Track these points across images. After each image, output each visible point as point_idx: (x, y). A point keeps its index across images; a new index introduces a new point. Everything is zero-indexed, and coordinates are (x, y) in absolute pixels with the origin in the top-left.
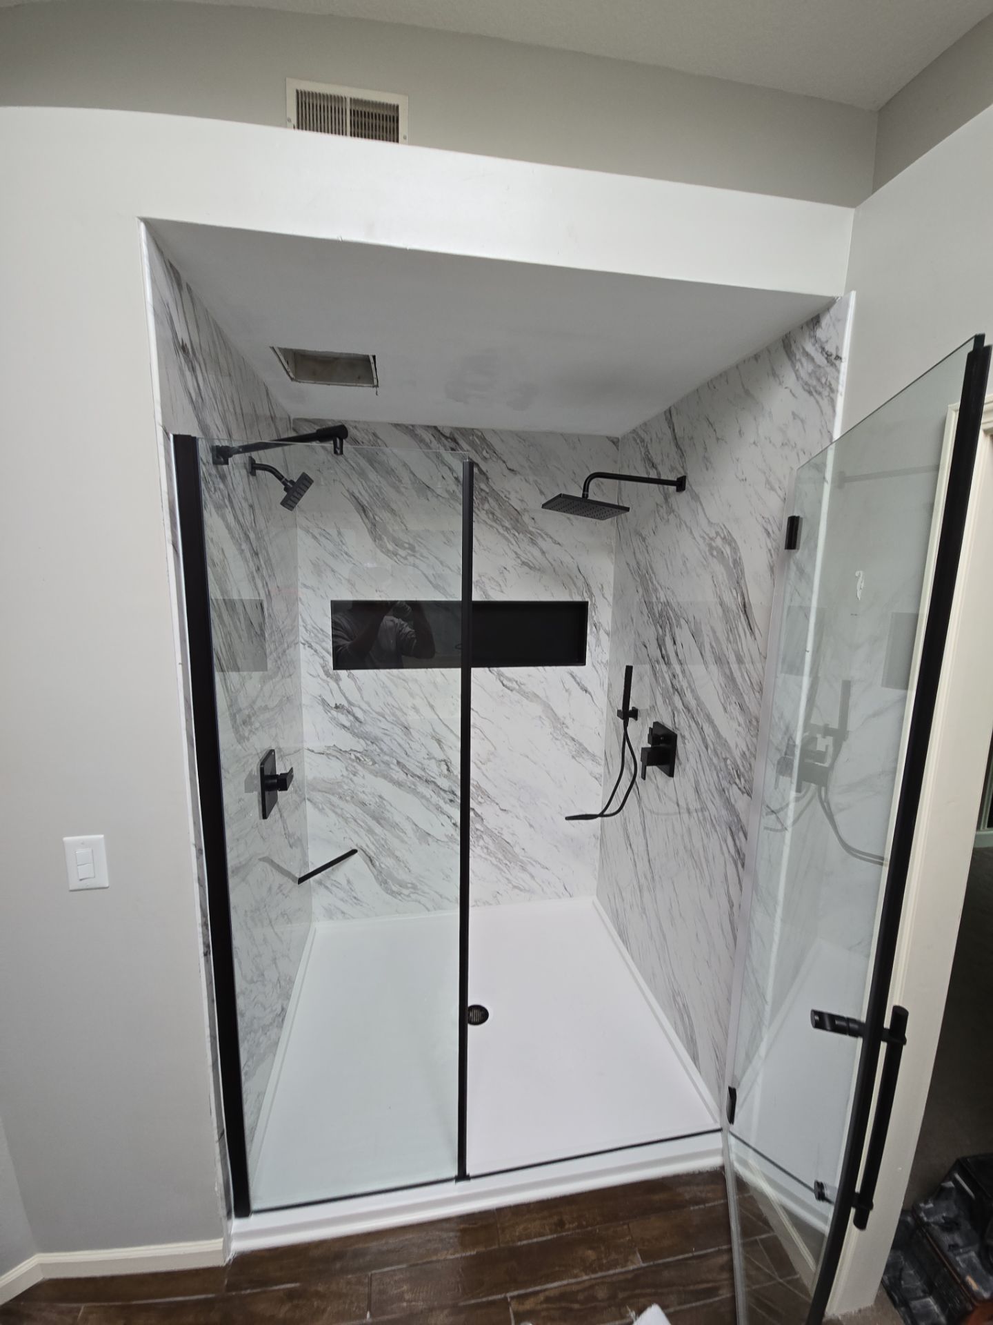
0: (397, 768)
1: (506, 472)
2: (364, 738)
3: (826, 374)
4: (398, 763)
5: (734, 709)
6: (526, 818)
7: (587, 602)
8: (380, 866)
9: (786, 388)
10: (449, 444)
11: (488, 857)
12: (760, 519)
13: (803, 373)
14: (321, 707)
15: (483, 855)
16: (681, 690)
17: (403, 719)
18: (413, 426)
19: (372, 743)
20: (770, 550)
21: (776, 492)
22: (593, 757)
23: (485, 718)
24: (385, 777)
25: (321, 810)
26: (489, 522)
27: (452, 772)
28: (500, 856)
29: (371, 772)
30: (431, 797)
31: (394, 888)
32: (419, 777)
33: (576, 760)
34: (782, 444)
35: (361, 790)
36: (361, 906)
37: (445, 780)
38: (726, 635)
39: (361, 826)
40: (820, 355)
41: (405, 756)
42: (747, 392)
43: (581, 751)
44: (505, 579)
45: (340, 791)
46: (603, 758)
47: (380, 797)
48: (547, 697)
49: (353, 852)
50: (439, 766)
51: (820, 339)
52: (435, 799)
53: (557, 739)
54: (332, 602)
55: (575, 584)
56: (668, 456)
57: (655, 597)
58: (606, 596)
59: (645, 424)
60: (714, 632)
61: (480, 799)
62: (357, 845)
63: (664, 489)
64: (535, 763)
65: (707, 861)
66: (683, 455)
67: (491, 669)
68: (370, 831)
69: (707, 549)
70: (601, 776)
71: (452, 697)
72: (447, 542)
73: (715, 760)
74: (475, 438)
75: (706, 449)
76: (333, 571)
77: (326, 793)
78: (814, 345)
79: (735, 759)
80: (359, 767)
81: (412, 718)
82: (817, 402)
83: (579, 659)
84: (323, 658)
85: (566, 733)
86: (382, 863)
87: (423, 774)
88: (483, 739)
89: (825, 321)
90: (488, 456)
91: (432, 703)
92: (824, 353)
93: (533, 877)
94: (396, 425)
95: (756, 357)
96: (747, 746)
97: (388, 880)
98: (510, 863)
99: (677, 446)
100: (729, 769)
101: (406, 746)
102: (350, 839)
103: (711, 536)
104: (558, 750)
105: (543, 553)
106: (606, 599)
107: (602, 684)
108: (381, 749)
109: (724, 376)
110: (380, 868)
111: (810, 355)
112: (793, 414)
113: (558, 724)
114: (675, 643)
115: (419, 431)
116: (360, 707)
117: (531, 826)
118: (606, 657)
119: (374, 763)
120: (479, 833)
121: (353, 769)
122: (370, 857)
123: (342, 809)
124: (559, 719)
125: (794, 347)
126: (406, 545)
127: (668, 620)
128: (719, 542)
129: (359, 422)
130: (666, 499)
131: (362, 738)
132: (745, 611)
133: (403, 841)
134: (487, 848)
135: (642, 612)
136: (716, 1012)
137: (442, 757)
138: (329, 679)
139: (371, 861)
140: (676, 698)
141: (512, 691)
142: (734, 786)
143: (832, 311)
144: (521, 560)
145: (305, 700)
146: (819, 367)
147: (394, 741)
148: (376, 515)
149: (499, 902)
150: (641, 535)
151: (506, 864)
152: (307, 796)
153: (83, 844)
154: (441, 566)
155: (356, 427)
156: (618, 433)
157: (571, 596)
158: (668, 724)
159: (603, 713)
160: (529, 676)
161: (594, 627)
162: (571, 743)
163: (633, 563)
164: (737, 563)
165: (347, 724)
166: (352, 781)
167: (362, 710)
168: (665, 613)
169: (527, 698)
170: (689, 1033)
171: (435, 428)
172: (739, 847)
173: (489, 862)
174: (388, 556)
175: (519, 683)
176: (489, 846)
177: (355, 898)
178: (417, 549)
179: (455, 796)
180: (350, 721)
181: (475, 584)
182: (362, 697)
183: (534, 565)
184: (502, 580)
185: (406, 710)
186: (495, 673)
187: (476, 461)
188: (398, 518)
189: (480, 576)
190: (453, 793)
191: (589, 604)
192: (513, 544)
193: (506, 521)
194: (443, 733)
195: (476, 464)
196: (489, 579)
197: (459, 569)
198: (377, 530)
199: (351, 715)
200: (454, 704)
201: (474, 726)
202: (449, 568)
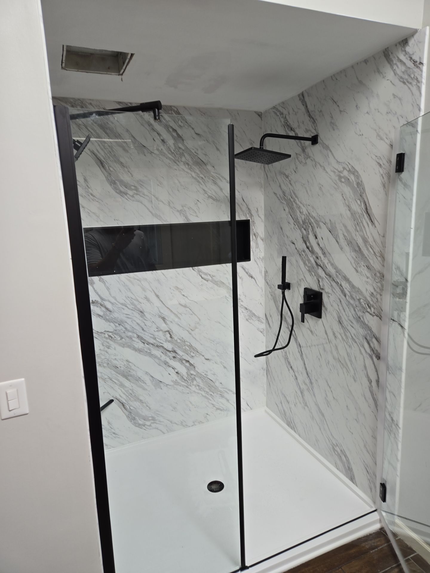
0: (137, 340)
1: (195, 136)
2: (114, 322)
3: (414, 72)
4: (138, 336)
5: (363, 269)
6: (221, 362)
7: (249, 220)
8: (130, 408)
9: (388, 80)
11: (200, 392)
12: (374, 157)
13: (398, 72)
15: (197, 391)
16: (324, 266)
17: (139, 306)
19: (119, 324)
20: (382, 175)
21: (384, 141)
22: (259, 319)
23: (192, 301)
24: (129, 347)
26: (186, 170)
27: (174, 338)
28: (207, 390)
29: (120, 345)
30: (161, 356)
31: (140, 422)
32: (152, 344)
33: (249, 321)
34: (387, 113)
35: (114, 358)
37: (169, 344)
38: (355, 228)
40: (409, 62)
41: (142, 331)
42: (360, 82)
43: (251, 315)
44: (199, 208)
46: (264, 318)
47: (127, 361)
49: (111, 401)
50: (165, 336)
51: (408, 52)
52: (163, 357)
55: (242, 209)
56: (303, 123)
57: (298, 211)
58: (260, 215)
59: (283, 103)
60: (345, 227)
61: (192, 354)
62: (113, 396)
63: (301, 143)
64: (224, 326)
65: (351, 361)
66: (315, 122)
67: (194, 268)
68: (122, 385)
69: (337, 178)
70: (264, 330)
71: (170, 288)
72: (159, 184)
73: (352, 302)
74: (172, 111)
75: (332, 117)
78: (405, 56)
79: (366, 298)
80: (111, 342)
81: (145, 306)
82: (409, 88)
83: (247, 257)
85: (242, 305)
86: (131, 406)
87: (155, 341)
88: (192, 314)
89: (411, 42)
90: (182, 125)
91: (158, 293)
92: (412, 60)
95: (366, 61)
96: (374, 289)
97: (136, 417)
98: (214, 393)
99: (310, 116)
100: (363, 305)
101: (142, 325)
102: (108, 393)
103: (339, 170)
105: (221, 189)
106: (260, 218)
107: (261, 272)
108: (126, 328)
109: (343, 72)
110: (129, 410)
111: (403, 61)
112: (393, 95)
114: (316, 238)
116: (109, 301)
117: (225, 367)
118: (262, 255)
119: (122, 338)
120: (193, 376)
121: (107, 344)
122: (122, 404)
125: (391, 57)
126: (133, 188)
127: (310, 224)
128: (346, 173)
129: (93, 100)
130: (304, 150)
131: (112, 322)
132: (367, 212)
133: (144, 389)
134: (199, 386)
135: (289, 223)
136: (365, 446)
137: (167, 329)
139: (123, 405)
140: (320, 272)
141: (207, 281)
142: (367, 313)
143: (416, 36)
144: (208, 195)
146: (409, 68)
147: (133, 322)
148: (110, 166)
149: (208, 420)
150: (285, 174)
151: (211, 395)
153: (11, 386)
154: (157, 201)
155: (91, 104)
156: (261, 109)
157: (239, 216)
158: (315, 288)
159: (262, 291)
160: (217, 270)
162: (245, 311)
163: (280, 193)
164: (360, 184)
165: (101, 313)
167: (111, 302)
168: (307, 221)
169: (217, 285)
170: (346, 466)
172: (373, 347)
173: (201, 395)
174: (120, 195)
175: (211, 276)
176: (200, 384)
177: (114, 433)
178: (140, 189)
179: (176, 354)
180: (103, 311)
181: (180, 212)
182: (110, 294)
183: (216, 197)
184: (197, 209)
185: (140, 300)
186: (197, 271)
187: (175, 128)
188: (125, 169)
189: (182, 206)
190: (175, 352)
191: (251, 221)
192: (202, 184)
193: (197, 169)
194: (166, 313)
195: (175, 130)
196: (189, 208)
197: (169, 202)
198: (112, 177)
199: (103, 307)
200: (172, 293)
201: (185, 307)
202: (162, 202)
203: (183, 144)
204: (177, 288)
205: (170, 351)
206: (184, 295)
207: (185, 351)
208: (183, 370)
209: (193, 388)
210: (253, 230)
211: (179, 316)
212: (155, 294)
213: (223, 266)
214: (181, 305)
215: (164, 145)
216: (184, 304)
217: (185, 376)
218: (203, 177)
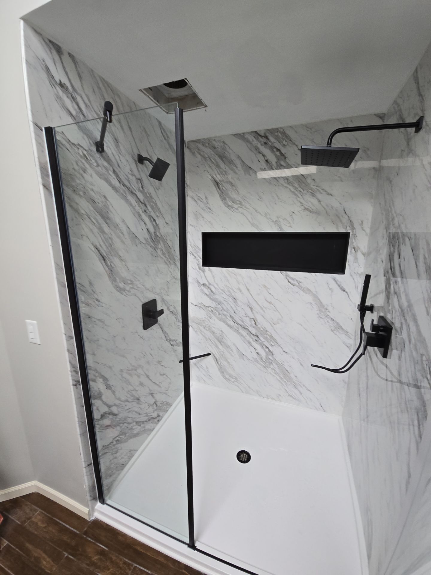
0: (230, 319)
1: (298, 152)
2: (215, 301)
4: (231, 316)
6: (298, 359)
7: (349, 233)
8: (221, 364)
10: (263, 140)
11: (275, 375)
14: (197, 284)
15: (272, 373)
16: (399, 294)
17: (233, 294)
18: (243, 133)
19: (219, 304)
22: (346, 333)
23: (277, 300)
24: (224, 322)
25: (196, 332)
27: (257, 326)
28: (282, 376)
29: (218, 318)
31: (227, 377)
32: (240, 325)
33: (334, 332)
35: (213, 326)
36: (212, 380)
37: (254, 329)
39: (213, 343)
41: (234, 313)
43: (338, 328)
45: (204, 325)
47: (222, 331)
48: (316, 292)
49: (209, 354)
50: (251, 321)
52: (248, 338)
53: (321, 318)
54: (202, 233)
55: (341, 221)
57: (392, 224)
58: (365, 229)
59: (402, 91)
61: (272, 343)
62: (211, 352)
63: (408, 132)
64: (306, 330)
66: (423, 99)
67: (282, 272)
68: (217, 346)
71: (259, 286)
72: (259, 199)
74: (279, 134)
77: (198, 324)
80: (212, 315)
81: (238, 295)
83: (341, 269)
84: (198, 260)
85: (328, 315)
86: (222, 363)
87: (242, 323)
88: (275, 311)
90: (286, 143)
93: (301, 393)
94: (235, 135)
97: (224, 372)
98: (288, 382)
99: (419, 94)
101: (235, 308)
102: (208, 348)
104: (322, 324)
105: (319, 201)
106: (365, 231)
107: (357, 288)
108: (223, 308)
110: (220, 365)
113: (323, 309)
114: (400, 257)
115: (247, 136)
117: (301, 365)
118: (360, 270)
119: (219, 314)
120: (270, 361)
121: (210, 315)
123: (205, 333)
124: (323, 306)
126: (238, 202)
127: (398, 239)
129: (217, 137)
131: (214, 301)
133: (231, 355)
135: (383, 237)
137: (253, 317)
138: (200, 271)
139: (217, 360)
141: (294, 285)
144: (304, 207)
147: (228, 305)
148: (223, 187)
149: (280, 400)
151: (285, 382)
152: (190, 324)
154: (256, 213)
155: (215, 140)
156: (385, 108)
157: (337, 229)
159: (356, 306)
160: (305, 278)
161: (353, 250)
162: (331, 322)
163: (383, 203)
165: (208, 293)
166: (209, 321)
167: (214, 287)
168: (396, 235)
169: (303, 291)
171: (256, 132)
173: (275, 378)
174: (228, 208)
175: (298, 281)
176: (276, 370)
177: (210, 376)
178: (244, 204)
179: (258, 338)
180: (209, 292)
181: (275, 222)
182: (214, 281)
183: (312, 209)
184: (291, 220)
185: (235, 290)
186: (284, 275)
187: (279, 148)
188: (234, 187)
189: (278, 218)
190: (257, 336)
191: (351, 234)
192: (299, 197)
193: (296, 183)
194: (254, 304)
195: (279, 150)
196: (283, 219)
197: (266, 214)
198: (224, 195)
199: (210, 289)
200: (260, 290)
201: (270, 303)
202: (260, 214)
203: (285, 162)
204: (265, 286)
206: (270, 294)
207: (266, 338)
208: (263, 353)
209: (270, 370)
210: (353, 243)
211: (264, 309)
212: (247, 287)
213: (311, 274)
214: (267, 301)
215: (267, 165)
216: (269, 301)
217: (264, 358)
218: (302, 190)
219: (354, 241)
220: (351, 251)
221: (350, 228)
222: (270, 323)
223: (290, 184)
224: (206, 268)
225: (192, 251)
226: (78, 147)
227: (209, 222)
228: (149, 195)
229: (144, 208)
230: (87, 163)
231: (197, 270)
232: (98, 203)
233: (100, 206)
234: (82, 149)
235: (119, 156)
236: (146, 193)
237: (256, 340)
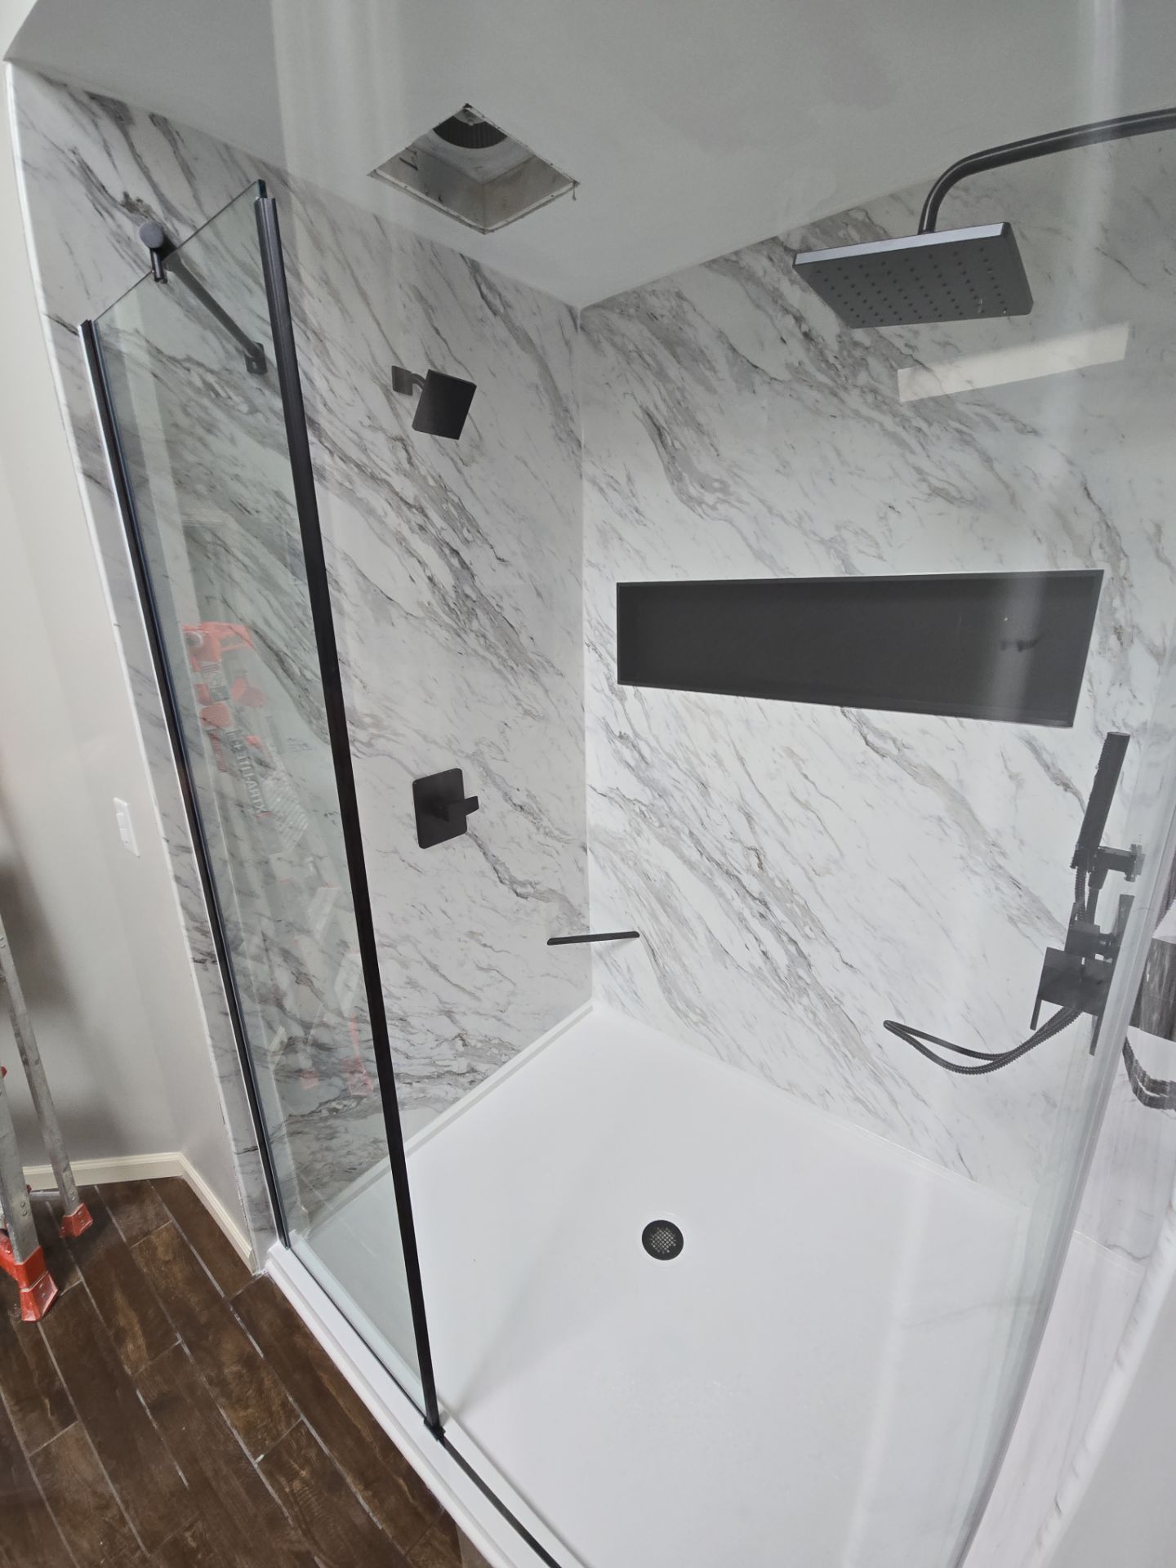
0: (689, 842)
2: (652, 788)
4: (691, 833)
6: (890, 994)
7: (1099, 574)
11: (814, 1028)
14: (605, 734)
15: (807, 1022)
17: (699, 770)
18: (736, 253)
19: (660, 796)
23: (827, 797)
24: (674, 849)
25: (603, 868)
26: (865, 411)
27: (766, 872)
28: (836, 1037)
29: (658, 836)
30: (733, 899)
31: (679, 1005)
32: (718, 864)
33: (1017, 927)
35: (646, 857)
36: (642, 1006)
37: (755, 879)
39: (645, 906)
41: (701, 828)
44: (890, 530)
45: (623, 851)
47: (667, 874)
48: (960, 782)
49: (635, 935)
50: (747, 857)
52: (737, 903)
53: (976, 873)
54: (618, 584)
55: (1070, 529)
61: (807, 930)
62: (638, 927)
64: (918, 904)
67: (846, 709)
68: (654, 916)
71: (774, 749)
72: (781, 469)
76: (621, 539)
77: (608, 847)
80: (643, 825)
81: (714, 776)
83: (1057, 708)
84: (607, 666)
85: (1000, 867)
86: (667, 965)
87: (723, 860)
88: (821, 832)
91: (742, 754)
93: (894, 1101)
94: (712, 264)
97: (673, 991)
98: (854, 1057)
101: (702, 812)
102: (632, 916)
104: (975, 894)
105: (988, 460)
108: (670, 808)
110: (663, 970)
113: (982, 842)
115: (747, 260)
116: (647, 742)
119: (662, 825)
120: (801, 983)
122: (652, 951)
123: (624, 875)
124: (984, 832)
126: (717, 485)
131: (647, 786)
133: (692, 946)
134: (814, 1014)
137: (752, 843)
138: (613, 697)
139: (654, 955)
141: (883, 756)
144: (930, 485)
145: (589, 721)
147: (686, 800)
148: (676, 440)
149: (828, 1107)
151: (846, 1056)
152: (588, 845)
154: (769, 515)
155: (654, 292)
160: (924, 732)
162: (1009, 890)
165: (633, 763)
166: (636, 842)
167: (649, 746)
169: (915, 775)
171: (774, 240)
173: (817, 1038)
174: (688, 506)
175: (898, 743)
176: (817, 1012)
177: (636, 992)
178: (733, 489)
179: (767, 911)
180: (636, 760)
181: (828, 544)
182: (650, 728)
183: (960, 492)
184: (883, 532)
185: (704, 758)
186: (855, 721)
188: (705, 438)
189: (838, 528)
190: (765, 904)
191: (1107, 575)
192: (912, 452)
194: (756, 805)
196: (856, 533)
197: (800, 518)
199: (637, 750)
200: (775, 762)
201: (806, 806)
202: (783, 518)
204: (791, 753)
205: (754, 898)
206: (806, 777)
207: (790, 914)
208: (780, 958)
209: (799, 1011)
210: (1113, 611)
211: (786, 822)
212: (737, 752)
213: (945, 722)
214: (797, 800)
215: (808, 350)
216: (802, 798)
217: (783, 972)
218: (924, 426)
219: (1117, 602)
220: (1103, 643)
221: (1105, 553)
222: (803, 869)
223: (885, 407)
224: (629, 690)
225: (593, 640)
226: (187, 365)
227: (637, 552)
228: (436, 481)
229: (420, 519)
230: (219, 406)
231: (606, 695)
232: (257, 512)
233: (265, 520)
234: (201, 371)
235: (327, 380)
236: (424, 478)
237: (762, 915)
